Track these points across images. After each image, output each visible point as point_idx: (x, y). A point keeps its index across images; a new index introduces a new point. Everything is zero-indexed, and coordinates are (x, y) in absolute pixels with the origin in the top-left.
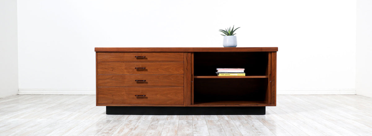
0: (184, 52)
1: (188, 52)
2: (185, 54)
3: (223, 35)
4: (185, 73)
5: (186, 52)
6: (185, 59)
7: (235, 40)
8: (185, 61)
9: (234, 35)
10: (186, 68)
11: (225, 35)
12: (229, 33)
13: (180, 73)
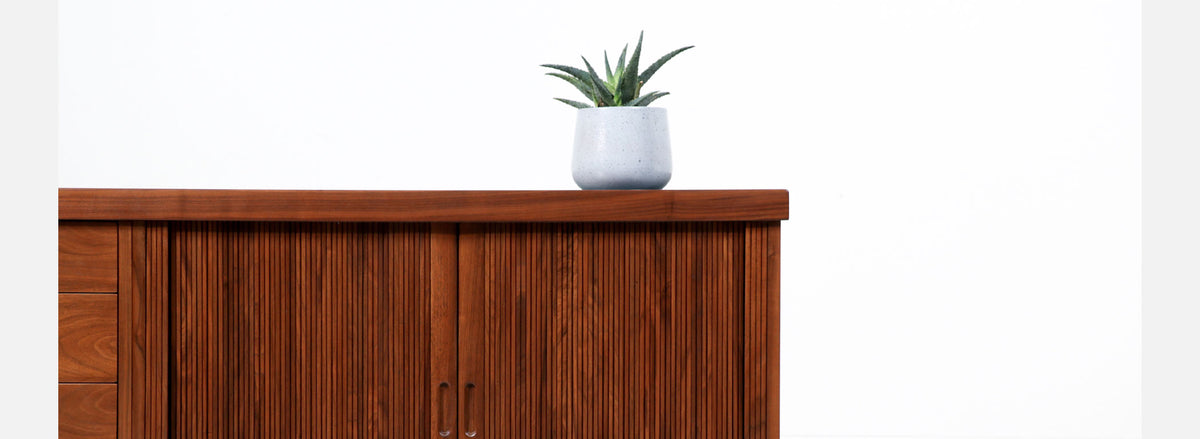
0: (117, 224)
1: (149, 224)
2: (126, 234)
3: (574, 104)
4: (126, 366)
5: (132, 223)
6: (126, 269)
7: (655, 140)
8: (126, 285)
9: (652, 105)
10: (134, 337)
11: (582, 98)
12: (612, 85)
13: (89, 371)
